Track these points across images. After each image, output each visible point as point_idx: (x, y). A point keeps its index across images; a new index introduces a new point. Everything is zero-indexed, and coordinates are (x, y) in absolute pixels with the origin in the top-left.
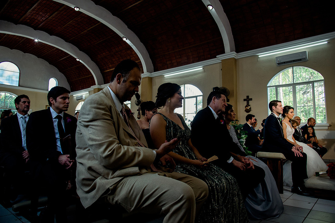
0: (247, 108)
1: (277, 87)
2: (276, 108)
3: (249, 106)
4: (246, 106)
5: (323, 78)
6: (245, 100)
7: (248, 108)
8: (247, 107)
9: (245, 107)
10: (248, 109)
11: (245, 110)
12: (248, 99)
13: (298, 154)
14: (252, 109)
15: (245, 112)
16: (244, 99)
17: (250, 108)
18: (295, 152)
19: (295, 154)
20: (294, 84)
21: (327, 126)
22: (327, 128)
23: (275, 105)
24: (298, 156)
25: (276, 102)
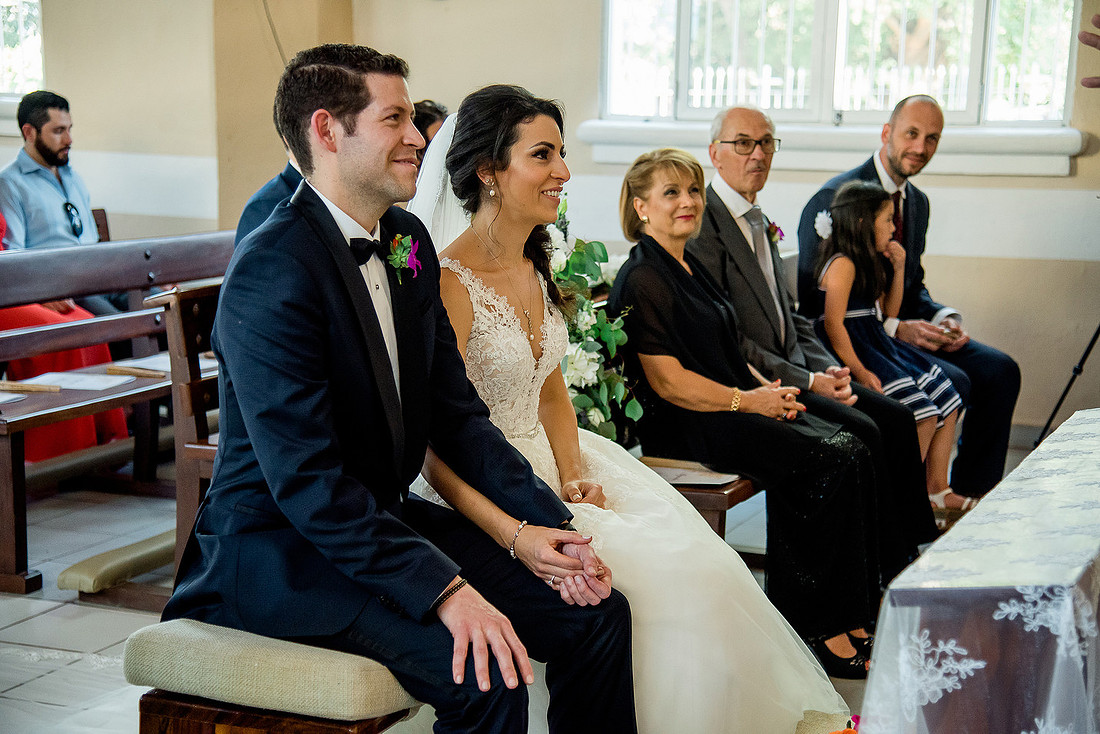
13: (481, 663)
18: (459, 645)
19: (459, 660)
21: (1064, 154)
22: (1062, 165)
23: (347, 101)
24: (484, 685)
25: (354, 66)
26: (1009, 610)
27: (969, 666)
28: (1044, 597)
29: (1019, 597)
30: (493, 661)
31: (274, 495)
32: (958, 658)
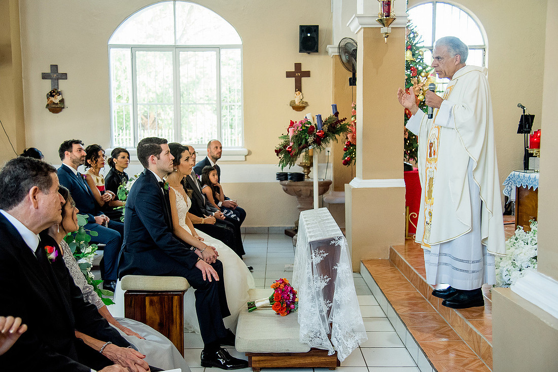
0: (52, 99)
1: (134, 48)
2: (159, 159)
3: (59, 93)
4: (51, 94)
5: (238, 41)
6: (45, 76)
7: (57, 99)
8: (53, 96)
9: (48, 98)
10: (54, 103)
11: (48, 105)
12: (55, 75)
13: (209, 276)
14: (67, 103)
15: (47, 110)
16: (43, 74)
17: (62, 101)
18: (203, 272)
19: (204, 276)
20: (177, 47)
21: (243, 155)
22: (243, 158)
23: (157, 151)
24: (211, 281)
25: (158, 143)
26: (333, 242)
27: (325, 255)
28: (339, 239)
29: (334, 240)
30: (211, 275)
31: (155, 241)
32: (323, 253)
